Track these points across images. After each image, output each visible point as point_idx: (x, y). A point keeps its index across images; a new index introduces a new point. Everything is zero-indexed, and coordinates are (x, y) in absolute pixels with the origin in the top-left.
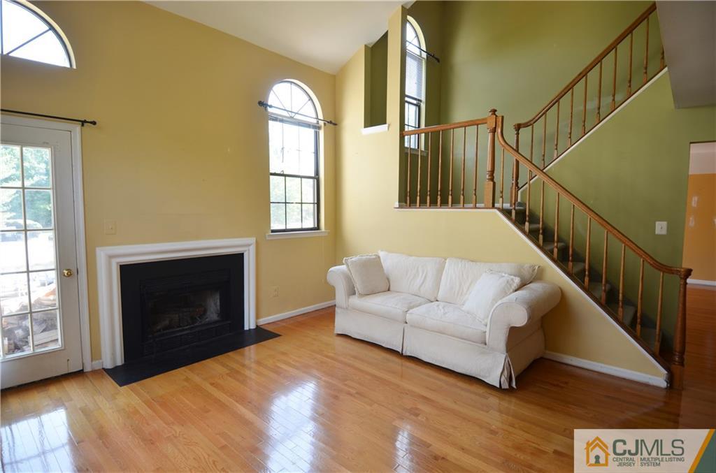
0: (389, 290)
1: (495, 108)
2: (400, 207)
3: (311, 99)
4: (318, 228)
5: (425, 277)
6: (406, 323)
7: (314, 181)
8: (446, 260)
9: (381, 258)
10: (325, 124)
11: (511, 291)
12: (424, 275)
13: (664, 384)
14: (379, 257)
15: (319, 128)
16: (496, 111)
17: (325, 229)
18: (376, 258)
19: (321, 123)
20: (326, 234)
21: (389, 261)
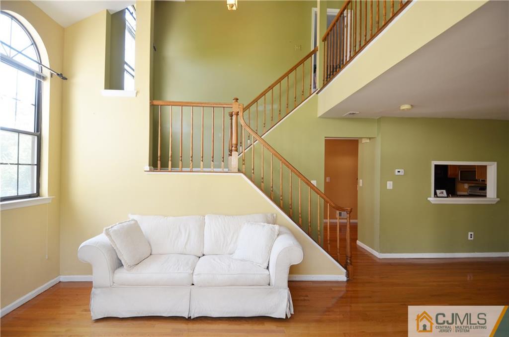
0: (151, 255)
1: (238, 98)
2: (150, 171)
3: (34, 43)
4: (38, 194)
5: (189, 235)
6: (193, 284)
7: (34, 139)
8: (204, 216)
9: (138, 222)
10: (52, 75)
11: (276, 236)
12: (188, 232)
13: (344, 278)
14: (136, 221)
15: (44, 78)
16: (237, 99)
17: (49, 196)
18: (135, 224)
19: (47, 73)
20: (50, 201)
21: (147, 224)
